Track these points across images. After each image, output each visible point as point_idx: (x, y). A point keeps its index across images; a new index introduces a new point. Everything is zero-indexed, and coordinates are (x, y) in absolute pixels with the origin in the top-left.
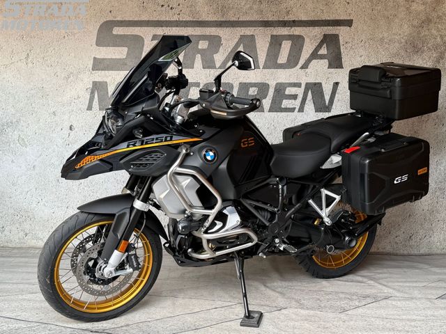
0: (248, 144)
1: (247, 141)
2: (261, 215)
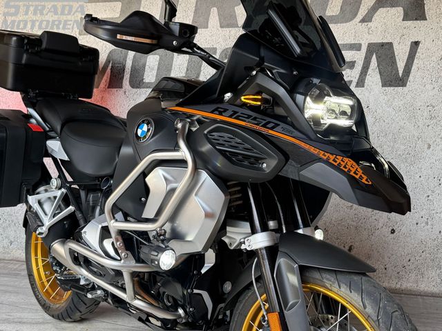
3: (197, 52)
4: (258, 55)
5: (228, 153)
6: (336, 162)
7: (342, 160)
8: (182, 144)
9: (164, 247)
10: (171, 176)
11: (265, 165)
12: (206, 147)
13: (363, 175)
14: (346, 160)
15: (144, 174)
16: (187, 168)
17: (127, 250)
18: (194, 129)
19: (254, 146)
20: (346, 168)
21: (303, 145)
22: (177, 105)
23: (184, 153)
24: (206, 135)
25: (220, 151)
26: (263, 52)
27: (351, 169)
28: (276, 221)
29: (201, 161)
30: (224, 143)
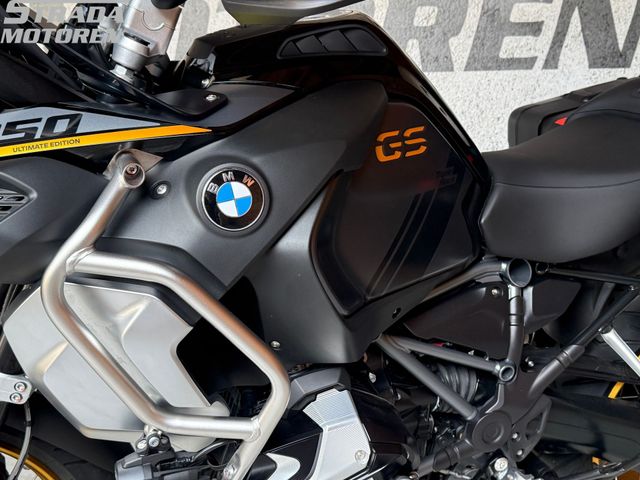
0: (405, 149)
1: (401, 138)
2: (448, 386)
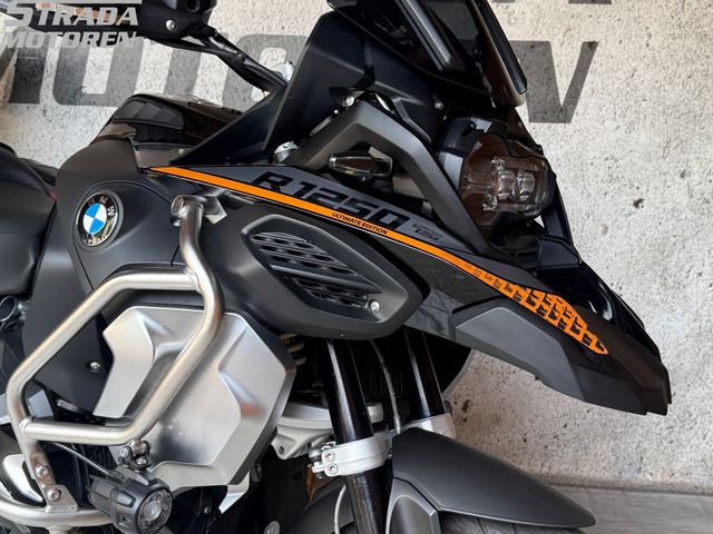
3: (216, 47)
4: (360, 62)
5: (296, 280)
6: (533, 304)
7: (544, 301)
8: (190, 254)
9: (146, 483)
10: (164, 326)
11: (376, 306)
12: (248, 266)
13: (590, 335)
14: (553, 299)
15: (101, 320)
16: (202, 308)
17: (58, 482)
18: (215, 219)
19: (354, 265)
20: (555, 318)
21: (462, 264)
22: (174, 163)
23: (195, 275)
24: (246, 238)
25: (279, 275)
26: (371, 57)
27: (565, 319)
28: (380, 407)
29: (233, 293)
30: (287, 256)
